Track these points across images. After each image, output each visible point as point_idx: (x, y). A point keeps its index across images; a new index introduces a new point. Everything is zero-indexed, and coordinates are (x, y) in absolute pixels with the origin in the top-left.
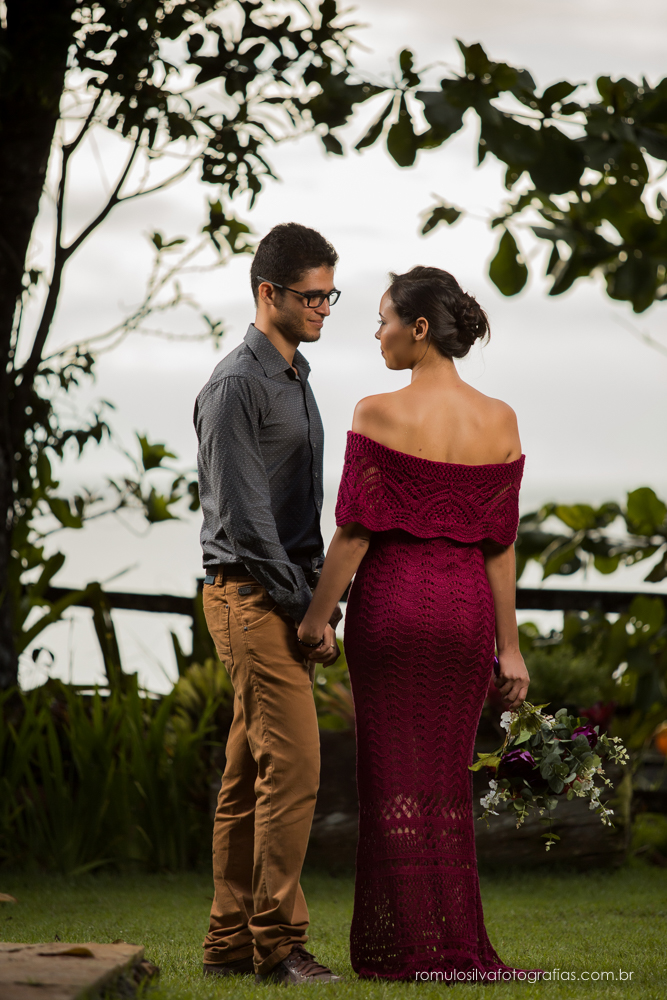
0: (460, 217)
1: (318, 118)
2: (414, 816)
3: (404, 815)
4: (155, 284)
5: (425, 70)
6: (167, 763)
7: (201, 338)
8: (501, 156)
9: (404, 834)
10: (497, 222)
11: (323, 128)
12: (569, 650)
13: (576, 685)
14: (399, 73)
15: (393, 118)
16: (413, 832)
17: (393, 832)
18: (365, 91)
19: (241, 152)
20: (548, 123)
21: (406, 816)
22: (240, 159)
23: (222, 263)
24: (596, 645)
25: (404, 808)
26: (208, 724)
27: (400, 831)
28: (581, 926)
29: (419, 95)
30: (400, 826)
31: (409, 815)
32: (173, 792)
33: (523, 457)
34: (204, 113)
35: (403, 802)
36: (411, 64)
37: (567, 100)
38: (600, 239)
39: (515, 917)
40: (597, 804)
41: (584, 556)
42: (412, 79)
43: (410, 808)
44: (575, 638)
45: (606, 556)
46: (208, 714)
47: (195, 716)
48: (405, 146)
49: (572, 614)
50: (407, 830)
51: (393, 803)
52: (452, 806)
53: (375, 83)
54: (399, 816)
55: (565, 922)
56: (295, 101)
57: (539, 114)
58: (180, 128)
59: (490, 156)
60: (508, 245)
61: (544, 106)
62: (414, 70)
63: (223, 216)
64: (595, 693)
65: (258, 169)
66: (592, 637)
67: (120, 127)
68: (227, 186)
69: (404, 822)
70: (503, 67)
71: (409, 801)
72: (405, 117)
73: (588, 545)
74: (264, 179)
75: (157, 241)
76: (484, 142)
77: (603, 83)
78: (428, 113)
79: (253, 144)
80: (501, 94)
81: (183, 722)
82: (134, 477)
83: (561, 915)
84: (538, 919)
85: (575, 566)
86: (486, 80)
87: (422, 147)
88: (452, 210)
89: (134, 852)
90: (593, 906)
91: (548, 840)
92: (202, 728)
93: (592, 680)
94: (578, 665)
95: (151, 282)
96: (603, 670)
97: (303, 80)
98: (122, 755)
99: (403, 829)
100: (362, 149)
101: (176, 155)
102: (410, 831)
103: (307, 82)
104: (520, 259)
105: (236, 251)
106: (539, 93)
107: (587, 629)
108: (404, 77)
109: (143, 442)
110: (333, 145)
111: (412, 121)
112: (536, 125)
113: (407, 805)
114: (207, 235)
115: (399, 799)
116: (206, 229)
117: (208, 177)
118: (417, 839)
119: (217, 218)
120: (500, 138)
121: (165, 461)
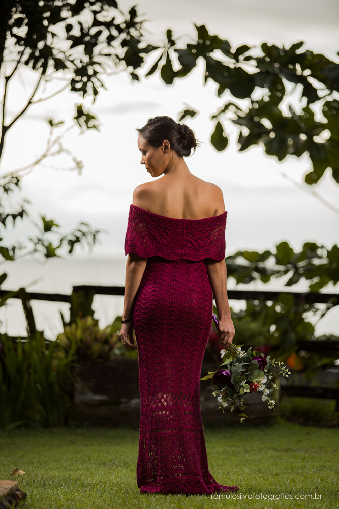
0: (196, 114)
1: (128, 64)
2: (168, 404)
3: (163, 404)
4: (51, 143)
5: (179, 38)
6: (54, 374)
7: (72, 169)
8: (216, 80)
9: (162, 414)
10: (214, 117)
11: (131, 69)
12: (249, 319)
13: (253, 336)
14: (166, 40)
15: (163, 62)
16: (168, 413)
17: (157, 413)
18: (149, 49)
19: (89, 77)
20: (238, 65)
21: (163, 405)
22: (89, 80)
23: (82, 133)
24: (262, 316)
25: (163, 400)
26: (73, 355)
27: (160, 413)
28: (256, 457)
29: (176, 50)
30: (160, 410)
31: (165, 404)
32: (56, 388)
33: (226, 213)
34: (71, 58)
35: (162, 397)
36: (171, 36)
37: (247, 54)
38: (262, 126)
39: (223, 452)
40: (267, 398)
41: (256, 275)
42: (172, 43)
43: (166, 400)
44: (252, 313)
45: (266, 276)
46: (73, 351)
47: (67, 351)
48: (169, 76)
49: (250, 302)
50: (164, 412)
51: (157, 398)
52: (188, 400)
53: (155, 45)
54: (159, 405)
55: (247, 455)
56: (117, 56)
57: (234, 61)
58: (60, 65)
59: (210, 81)
60: (219, 128)
61: (236, 57)
62: (173, 38)
63: (82, 111)
64: (261, 340)
65: (97, 84)
66: (259, 313)
67: (31, 64)
68: (82, 93)
69: (163, 408)
70: (216, 37)
71: (165, 396)
72: (169, 61)
73: (257, 270)
74: (100, 89)
75: (51, 123)
76: (208, 74)
77: (265, 47)
78: (180, 58)
79: (95, 73)
80: (215, 50)
81: (61, 354)
82: (40, 236)
83: (246, 451)
84: (235, 454)
85: (251, 279)
86: (208, 43)
87: (177, 77)
88: (193, 111)
89: (38, 418)
90: (262, 446)
91: (242, 417)
92: (70, 358)
93: (260, 334)
94: (254, 326)
95: (49, 142)
96: (265, 328)
97: (121, 46)
98: (31, 371)
99: (162, 412)
100: (149, 76)
101: (58, 79)
102: (166, 412)
103: (123, 47)
104: (224, 135)
105: (88, 128)
106: (233, 51)
107: (258, 309)
108: (169, 41)
109: (43, 219)
110: (135, 77)
111: (172, 63)
112: (232, 66)
113: (164, 399)
114: (76, 120)
115: (159, 395)
116: (75, 118)
117: (74, 89)
118: (169, 417)
119: (80, 112)
120: (215, 71)
121: (54, 228)
